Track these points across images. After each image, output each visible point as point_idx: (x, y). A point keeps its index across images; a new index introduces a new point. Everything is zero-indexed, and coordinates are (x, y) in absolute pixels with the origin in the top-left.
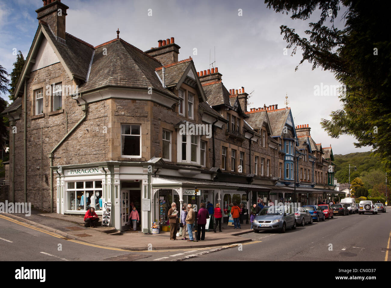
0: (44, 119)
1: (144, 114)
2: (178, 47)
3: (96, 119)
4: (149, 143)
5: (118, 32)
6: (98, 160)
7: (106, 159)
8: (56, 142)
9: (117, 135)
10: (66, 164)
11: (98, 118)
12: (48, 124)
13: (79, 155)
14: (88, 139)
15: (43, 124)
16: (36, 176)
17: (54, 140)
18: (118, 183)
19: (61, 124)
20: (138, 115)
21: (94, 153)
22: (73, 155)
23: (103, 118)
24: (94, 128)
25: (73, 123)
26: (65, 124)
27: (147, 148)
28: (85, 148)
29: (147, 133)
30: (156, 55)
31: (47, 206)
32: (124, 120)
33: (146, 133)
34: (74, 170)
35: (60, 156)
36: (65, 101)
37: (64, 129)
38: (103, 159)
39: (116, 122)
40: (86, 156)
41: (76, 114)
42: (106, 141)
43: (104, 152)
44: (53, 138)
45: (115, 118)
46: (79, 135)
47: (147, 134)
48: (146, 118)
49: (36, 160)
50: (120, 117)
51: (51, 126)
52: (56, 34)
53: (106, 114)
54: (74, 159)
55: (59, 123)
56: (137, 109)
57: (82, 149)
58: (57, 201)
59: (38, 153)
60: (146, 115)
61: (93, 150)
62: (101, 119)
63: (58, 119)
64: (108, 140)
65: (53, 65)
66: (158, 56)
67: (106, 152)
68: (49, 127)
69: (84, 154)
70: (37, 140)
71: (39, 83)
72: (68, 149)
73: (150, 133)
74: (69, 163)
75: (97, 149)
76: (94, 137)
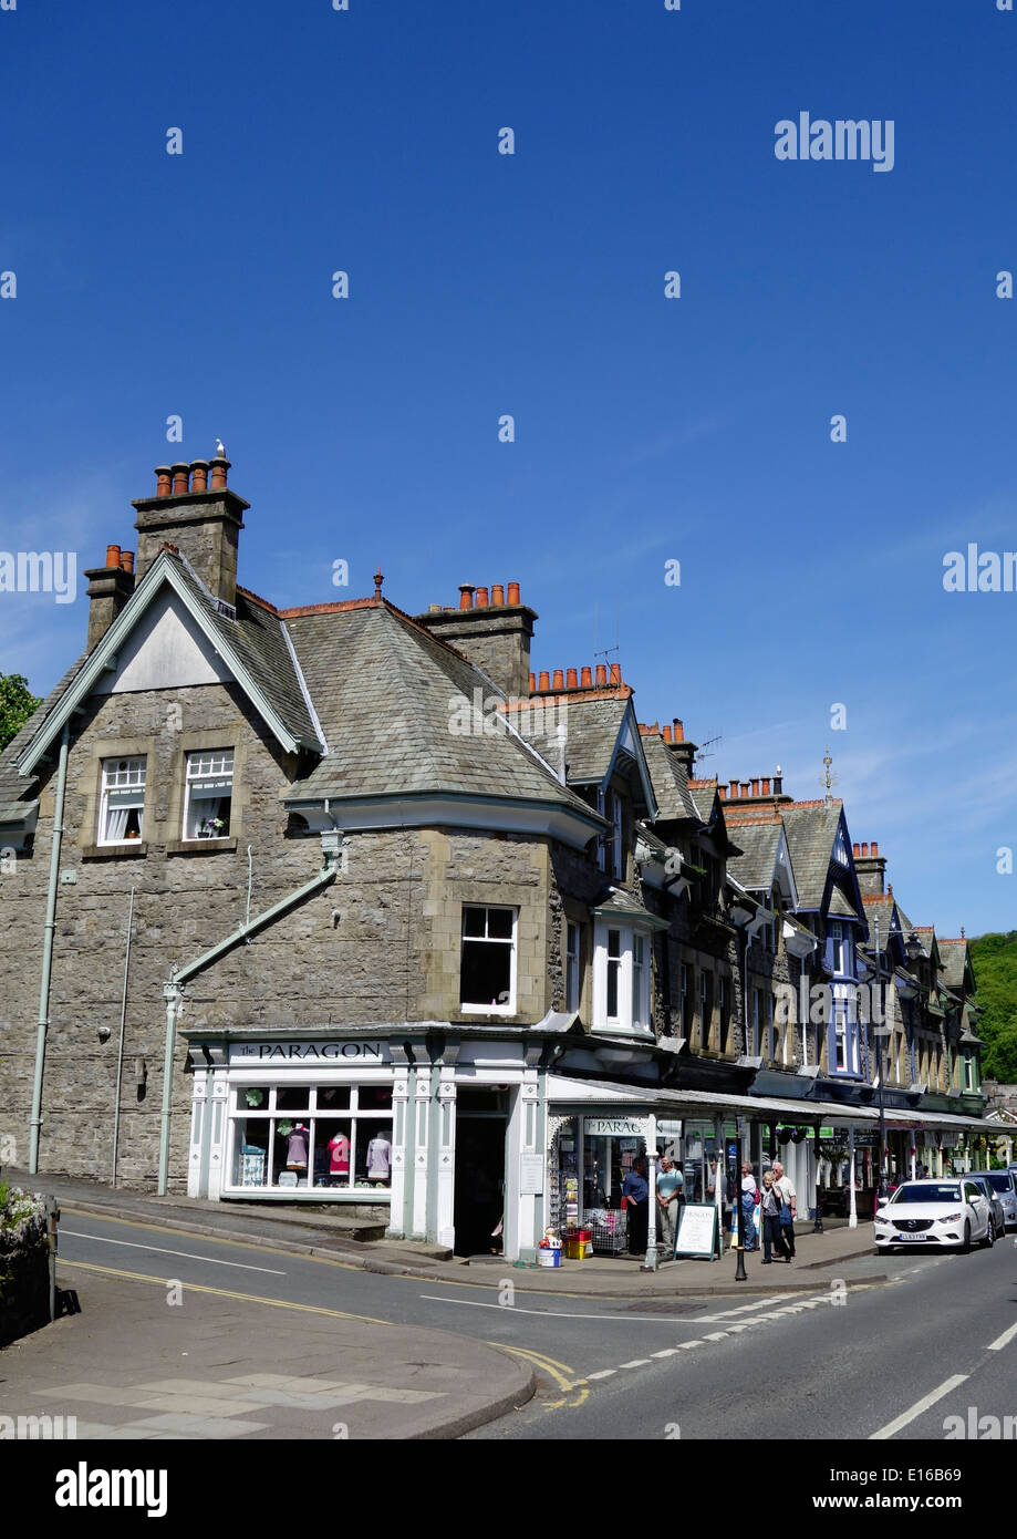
0: (143, 861)
1: (531, 876)
2: (529, 616)
3: (375, 882)
4: (540, 966)
5: (379, 580)
6: (379, 1018)
7: (412, 1014)
8: (195, 943)
9: (450, 939)
10: (237, 1024)
11: (382, 881)
12: (164, 879)
13: (296, 996)
14: (341, 946)
15: (139, 878)
16: (93, 1060)
17: (187, 938)
18: (453, 1093)
19: (221, 885)
20: (513, 879)
21: (364, 992)
22: (269, 995)
23: (406, 885)
24: (365, 912)
25: (275, 887)
26: (238, 887)
27: (536, 981)
28: (324, 973)
29: (536, 934)
30: (455, 636)
31: (138, 1171)
32: (472, 892)
33: (534, 936)
34: (274, 1046)
35: (210, 996)
36: (245, 813)
37: (233, 905)
38: (398, 1016)
39: (450, 898)
40: (327, 1000)
41: (290, 860)
42: (415, 957)
43: (402, 991)
44: (184, 932)
45: (446, 886)
46: (301, 929)
47: (537, 938)
48: (533, 889)
49: (93, 1002)
50: (462, 883)
51: (178, 888)
52: (215, 591)
53: (416, 872)
54: (272, 1007)
55: (211, 882)
56: (509, 860)
57: (314, 977)
58: (191, 1154)
59: (104, 978)
60: (535, 878)
61: (359, 982)
62: (396, 885)
63: (209, 867)
64: (423, 954)
65: (195, 686)
66: (461, 641)
67: (413, 993)
68: (163, 892)
69: (318, 993)
70: (105, 933)
71: (125, 735)
72: (250, 973)
73: (543, 936)
74: (250, 1022)
75: (375, 981)
76: (363, 941)
